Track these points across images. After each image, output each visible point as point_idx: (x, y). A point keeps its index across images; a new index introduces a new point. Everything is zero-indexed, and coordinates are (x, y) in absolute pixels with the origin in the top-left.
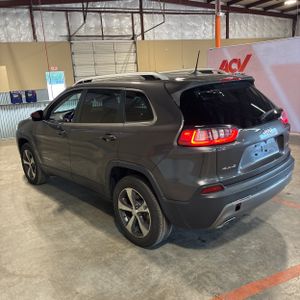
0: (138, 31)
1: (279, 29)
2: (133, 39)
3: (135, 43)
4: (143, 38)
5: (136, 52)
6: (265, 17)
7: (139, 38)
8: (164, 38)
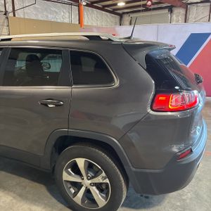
0: (10, 9)
1: (112, 22)
2: (5, 14)
3: (7, 18)
4: (14, 15)
5: (8, 26)
6: (104, 12)
7: (11, 15)
8: (32, 18)
